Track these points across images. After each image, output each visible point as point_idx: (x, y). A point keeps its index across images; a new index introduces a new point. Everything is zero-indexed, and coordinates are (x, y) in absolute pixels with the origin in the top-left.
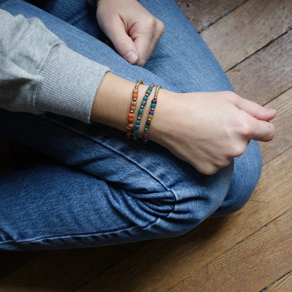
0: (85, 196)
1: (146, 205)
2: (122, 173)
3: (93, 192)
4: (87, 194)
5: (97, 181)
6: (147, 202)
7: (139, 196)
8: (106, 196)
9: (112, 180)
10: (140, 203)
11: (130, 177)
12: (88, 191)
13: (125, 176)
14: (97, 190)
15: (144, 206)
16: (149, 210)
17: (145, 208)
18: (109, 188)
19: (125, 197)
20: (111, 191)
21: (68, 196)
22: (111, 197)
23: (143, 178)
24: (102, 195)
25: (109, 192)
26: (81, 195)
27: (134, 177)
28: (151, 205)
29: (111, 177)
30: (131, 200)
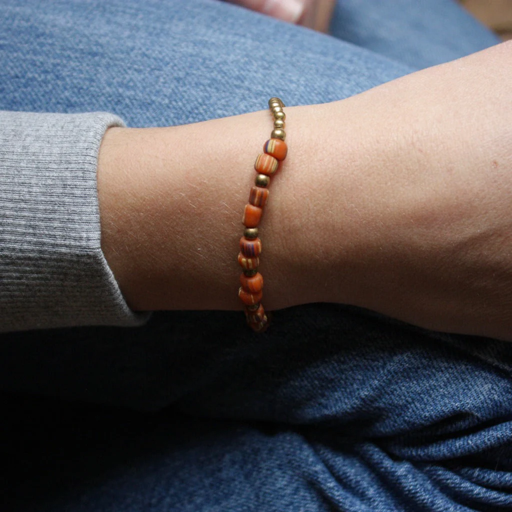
0: (232, 502)
1: (470, 479)
2: (360, 377)
3: (258, 482)
4: (239, 495)
6: (474, 466)
7: (442, 450)
8: (312, 485)
9: (326, 412)
10: (448, 477)
11: (397, 383)
12: (241, 482)
13: (376, 382)
15: (467, 485)
16: (487, 495)
17: (472, 491)
18: (316, 452)
19: (386, 468)
20: (326, 463)
22: (331, 485)
23: (447, 375)
24: (295, 485)
25: (319, 467)
27: (410, 378)
28: (492, 476)
29: (320, 404)
30: (410, 476)
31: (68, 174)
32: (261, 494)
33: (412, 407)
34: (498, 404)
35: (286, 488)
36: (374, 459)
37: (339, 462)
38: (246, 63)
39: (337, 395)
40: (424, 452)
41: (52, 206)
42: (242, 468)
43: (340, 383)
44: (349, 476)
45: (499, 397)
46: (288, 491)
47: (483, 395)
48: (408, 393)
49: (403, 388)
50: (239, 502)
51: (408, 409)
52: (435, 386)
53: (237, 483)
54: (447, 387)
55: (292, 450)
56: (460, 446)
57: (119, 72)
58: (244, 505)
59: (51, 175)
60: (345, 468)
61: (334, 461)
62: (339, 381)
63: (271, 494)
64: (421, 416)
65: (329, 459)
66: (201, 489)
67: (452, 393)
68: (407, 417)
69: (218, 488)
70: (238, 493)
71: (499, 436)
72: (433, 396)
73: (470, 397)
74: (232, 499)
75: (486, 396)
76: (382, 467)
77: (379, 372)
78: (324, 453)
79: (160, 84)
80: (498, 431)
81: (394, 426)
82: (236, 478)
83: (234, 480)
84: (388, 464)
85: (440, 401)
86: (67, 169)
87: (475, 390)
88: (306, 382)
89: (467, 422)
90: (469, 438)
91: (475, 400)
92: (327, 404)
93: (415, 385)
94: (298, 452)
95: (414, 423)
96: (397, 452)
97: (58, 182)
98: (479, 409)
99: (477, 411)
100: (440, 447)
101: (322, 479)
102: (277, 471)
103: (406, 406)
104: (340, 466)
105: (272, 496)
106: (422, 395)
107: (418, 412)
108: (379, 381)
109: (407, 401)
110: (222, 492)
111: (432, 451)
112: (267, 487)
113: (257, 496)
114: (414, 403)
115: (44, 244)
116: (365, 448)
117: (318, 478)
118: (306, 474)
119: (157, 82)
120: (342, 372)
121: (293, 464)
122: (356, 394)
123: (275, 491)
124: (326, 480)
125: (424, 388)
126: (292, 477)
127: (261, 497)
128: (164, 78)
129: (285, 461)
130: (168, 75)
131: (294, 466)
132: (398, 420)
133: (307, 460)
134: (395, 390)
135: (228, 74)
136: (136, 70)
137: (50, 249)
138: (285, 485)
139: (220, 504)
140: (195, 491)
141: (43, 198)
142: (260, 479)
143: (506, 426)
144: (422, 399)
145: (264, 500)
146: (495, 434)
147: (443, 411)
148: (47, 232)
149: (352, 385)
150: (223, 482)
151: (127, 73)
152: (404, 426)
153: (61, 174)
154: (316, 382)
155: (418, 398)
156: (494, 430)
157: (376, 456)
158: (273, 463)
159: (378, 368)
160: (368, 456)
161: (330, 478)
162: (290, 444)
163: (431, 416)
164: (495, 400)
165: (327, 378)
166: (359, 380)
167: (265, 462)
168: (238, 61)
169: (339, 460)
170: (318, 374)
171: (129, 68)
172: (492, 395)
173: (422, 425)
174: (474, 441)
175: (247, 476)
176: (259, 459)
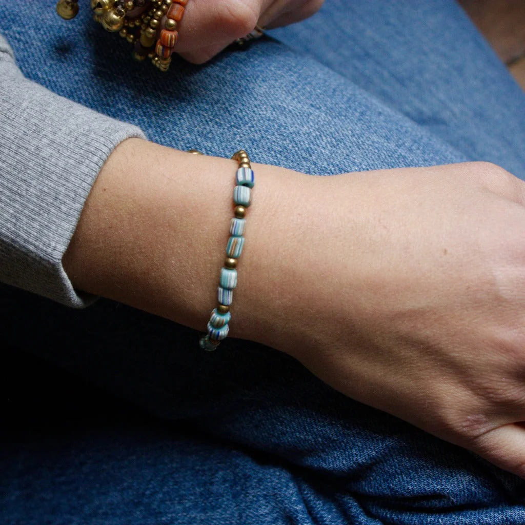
3: (243, 504)
5: (257, 468)
14: (259, 500)
21: (160, 513)
24: (275, 515)
26: (204, 510)
31: (62, 189)
32: (244, 515)
33: (398, 478)
34: (474, 494)
35: (267, 515)
36: (351, 512)
37: (319, 505)
38: (316, 137)
39: (336, 454)
40: (398, 517)
41: (39, 209)
42: (231, 487)
43: (341, 445)
44: (325, 521)
45: (475, 489)
46: (268, 519)
47: (463, 484)
48: (399, 465)
49: (396, 461)
50: (223, 516)
51: (395, 478)
52: (423, 466)
53: (224, 499)
54: (433, 469)
55: (279, 485)
56: (430, 522)
57: (202, 121)
58: (226, 520)
59: (50, 184)
60: (323, 512)
61: (315, 504)
62: (340, 443)
63: (253, 518)
64: (404, 488)
65: (310, 501)
66: (191, 495)
67: (437, 475)
68: (393, 484)
69: (207, 499)
70: (224, 508)
71: (467, 522)
72: (420, 474)
73: (451, 484)
74: (218, 512)
75: (465, 486)
76: (357, 521)
77: (378, 444)
78: (307, 494)
79: (236, 141)
80: (467, 518)
81: (378, 488)
82: (225, 495)
83: (223, 496)
84: (363, 520)
85: (424, 480)
86: (64, 185)
87: (457, 478)
88: (311, 437)
89: (442, 503)
90: (440, 516)
91: (455, 487)
92: (325, 459)
93: (407, 460)
94: (285, 489)
95: (397, 491)
96: (374, 511)
97: (53, 193)
98: (456, 496)
99: (454, 497)
100: (413, 516)
101: (301, 518)
102: (262, 500)
103: (394, 475)
104: (319, 509)
105: (254, 520)
106: (410, 471)
107: (403, 483)
108: (377, 452)
109: (396, 472)
110: (210, 503)
111: (404, 518)
112: (251, 511)
113: (240, 516)
114: (401, 475)
115: (19, 236)
116: (345, 499)
117: (297, 516)
118: (287, 510)
119: (233, 139)
120: (344, 435)
121: (277, 498)
122: (354, 459)
123: (257, 516)
124: (304, 520)
125: (413, 465)
126: (274, 508)
127: (244, 518)
128: (241, 137)
129: (271, 493)
130: (244, 135)
131: (278, 499)
132: (383, 485)
133: (291, 498)
134: (389, 460)
135: (299, 145)
136: (216, 123)
137: (22, 242)
138: (267, 513)
139: (206, 513)
140: (185, 495)
141: (35, 200)
142: (246, 502)
143: (475, 515)
144: (410, 473)
145: (245, 521)
146: (464, 520)
147: (425, 488)
148: (25, 228)
149: (351, 449)
150: (212, 495)
151: (208, 124)
152: (387, 492)
153: (57, 187)
154: (320, 439)
155: (406, 472)
156: (464, 517)
157: (354, 510)
158: (260, 492)
159: (377, 440)
160: (346, 507)
161: (307, 518)
162: (278, 479)
163: (413, 490)
164: (471, 491)
165: (330, 438)
166: (359, 446)
167: (253, 489)
168: (309, 134)
169: (319, 504)
170: (323, 433)
171: (211, 120)
172: (470, 486)
173: (403, 495)
174: (444, 521)
175: (235, 496)
176: (248, 484)
